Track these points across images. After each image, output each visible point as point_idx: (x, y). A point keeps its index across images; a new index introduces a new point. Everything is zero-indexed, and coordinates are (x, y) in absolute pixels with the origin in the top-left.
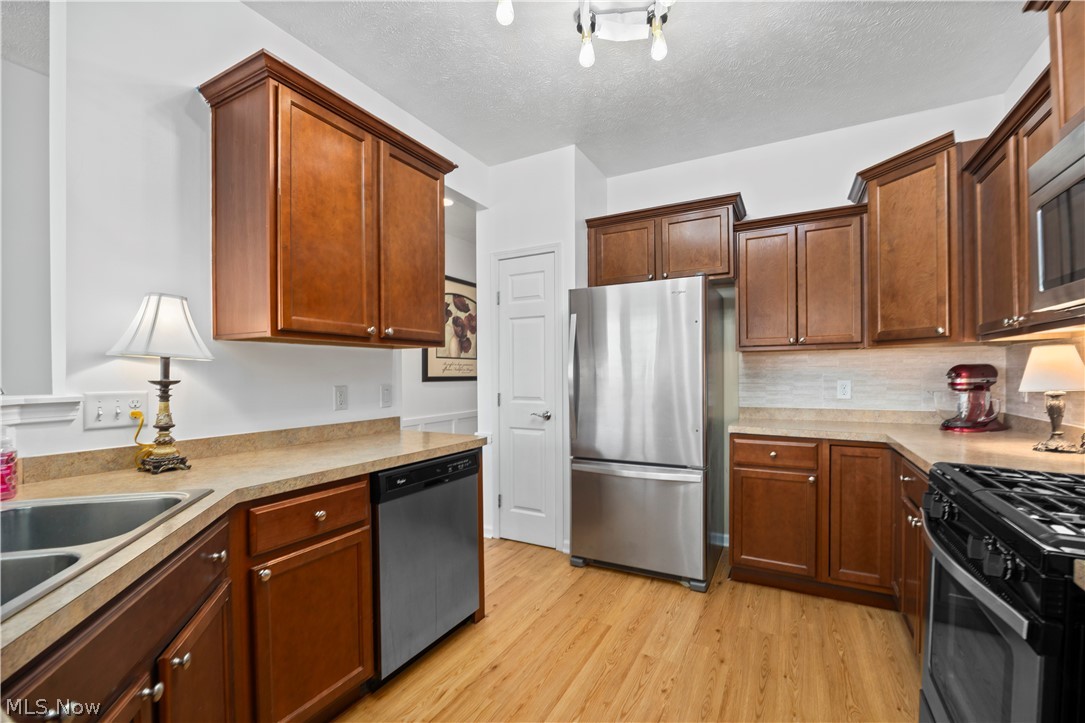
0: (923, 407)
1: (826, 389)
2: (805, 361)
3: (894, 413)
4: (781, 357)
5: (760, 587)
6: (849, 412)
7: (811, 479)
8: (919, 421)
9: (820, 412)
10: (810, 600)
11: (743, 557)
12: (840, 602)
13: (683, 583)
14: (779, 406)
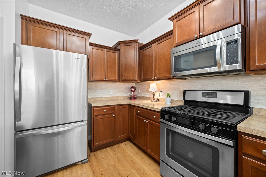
0: (125, 95)
1: (108, 92)
2: (103, 85)
3: (120, 97)
4: (97, 84)
5: (100, 150)
6: (112, 97)
7: (114, 115)
8: (124, 98)
9: (106, 98)
10: (113, 147)
11: (97, 144)
12: (119, 144)
13: (79, 163)
14: (97, 97)
